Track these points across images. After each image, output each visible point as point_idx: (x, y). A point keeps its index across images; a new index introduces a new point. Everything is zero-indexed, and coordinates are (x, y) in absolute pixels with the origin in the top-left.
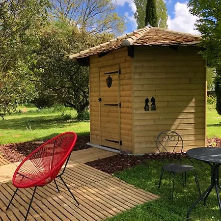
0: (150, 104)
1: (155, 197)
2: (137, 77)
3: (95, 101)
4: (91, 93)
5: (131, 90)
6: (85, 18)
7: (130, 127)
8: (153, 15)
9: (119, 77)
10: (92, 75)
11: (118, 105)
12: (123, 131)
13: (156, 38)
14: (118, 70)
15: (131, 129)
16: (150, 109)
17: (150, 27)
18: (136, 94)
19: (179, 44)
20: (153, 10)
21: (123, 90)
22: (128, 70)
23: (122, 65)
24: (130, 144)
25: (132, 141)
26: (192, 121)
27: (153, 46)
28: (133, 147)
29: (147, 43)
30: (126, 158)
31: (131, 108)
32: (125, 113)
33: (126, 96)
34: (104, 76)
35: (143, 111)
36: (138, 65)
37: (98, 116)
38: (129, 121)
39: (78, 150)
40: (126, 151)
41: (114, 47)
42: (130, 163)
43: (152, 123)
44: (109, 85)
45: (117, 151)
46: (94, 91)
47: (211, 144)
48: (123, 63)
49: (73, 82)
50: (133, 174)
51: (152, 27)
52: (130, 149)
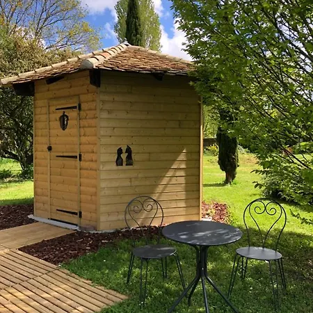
0: (124, 156)
1: (120, 297)
2: (105, 115)
3: (42, 151)
4: (36, 138)
5: (96, 135)
6: (40, 26)
7: (94, 190)
8: (137, 30)
9: (79, 114)
10: (38, 111)
11: (76, 157)
12: (83, 197)
13: (132, 61)
14: (76, 105)
15: (96, 192)
16: (124, 163)
17: (127, 45)
18: (103, 140)
19: (165, 71)
20: (136, 22)
21: (84, 135)
22: (92, 105)
23: (83, 98)
24: (94, 215)
25: (96, 211)
26: (182, 180)
27: (127, 71)
28: (97, 220)
29: (118, 67)
30: (86, 236)
31: (96, 161)
32: (87, 169)
33: (89, 144)
34: (56, 113)
35: (114, 166)
36: (106, 98)
37: (47, 174)
38: (93, 181)
39: (12, 227)
40: (88, 227)
41: (69, 69)
42: (90, 245)
43: (127, 183)
44: (64, 127)
45: (74, 227)
46: (40, 134)
47: (209, 211)
48: (85, 94)
49: (15, 120)
50: (92, 263)
51: (130, 46)
52: (93, 223)
